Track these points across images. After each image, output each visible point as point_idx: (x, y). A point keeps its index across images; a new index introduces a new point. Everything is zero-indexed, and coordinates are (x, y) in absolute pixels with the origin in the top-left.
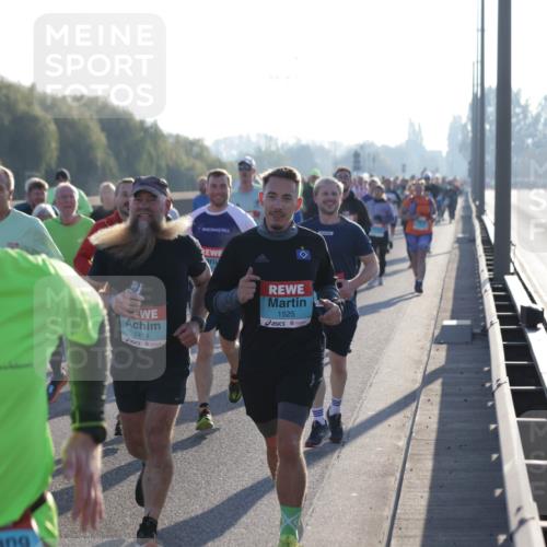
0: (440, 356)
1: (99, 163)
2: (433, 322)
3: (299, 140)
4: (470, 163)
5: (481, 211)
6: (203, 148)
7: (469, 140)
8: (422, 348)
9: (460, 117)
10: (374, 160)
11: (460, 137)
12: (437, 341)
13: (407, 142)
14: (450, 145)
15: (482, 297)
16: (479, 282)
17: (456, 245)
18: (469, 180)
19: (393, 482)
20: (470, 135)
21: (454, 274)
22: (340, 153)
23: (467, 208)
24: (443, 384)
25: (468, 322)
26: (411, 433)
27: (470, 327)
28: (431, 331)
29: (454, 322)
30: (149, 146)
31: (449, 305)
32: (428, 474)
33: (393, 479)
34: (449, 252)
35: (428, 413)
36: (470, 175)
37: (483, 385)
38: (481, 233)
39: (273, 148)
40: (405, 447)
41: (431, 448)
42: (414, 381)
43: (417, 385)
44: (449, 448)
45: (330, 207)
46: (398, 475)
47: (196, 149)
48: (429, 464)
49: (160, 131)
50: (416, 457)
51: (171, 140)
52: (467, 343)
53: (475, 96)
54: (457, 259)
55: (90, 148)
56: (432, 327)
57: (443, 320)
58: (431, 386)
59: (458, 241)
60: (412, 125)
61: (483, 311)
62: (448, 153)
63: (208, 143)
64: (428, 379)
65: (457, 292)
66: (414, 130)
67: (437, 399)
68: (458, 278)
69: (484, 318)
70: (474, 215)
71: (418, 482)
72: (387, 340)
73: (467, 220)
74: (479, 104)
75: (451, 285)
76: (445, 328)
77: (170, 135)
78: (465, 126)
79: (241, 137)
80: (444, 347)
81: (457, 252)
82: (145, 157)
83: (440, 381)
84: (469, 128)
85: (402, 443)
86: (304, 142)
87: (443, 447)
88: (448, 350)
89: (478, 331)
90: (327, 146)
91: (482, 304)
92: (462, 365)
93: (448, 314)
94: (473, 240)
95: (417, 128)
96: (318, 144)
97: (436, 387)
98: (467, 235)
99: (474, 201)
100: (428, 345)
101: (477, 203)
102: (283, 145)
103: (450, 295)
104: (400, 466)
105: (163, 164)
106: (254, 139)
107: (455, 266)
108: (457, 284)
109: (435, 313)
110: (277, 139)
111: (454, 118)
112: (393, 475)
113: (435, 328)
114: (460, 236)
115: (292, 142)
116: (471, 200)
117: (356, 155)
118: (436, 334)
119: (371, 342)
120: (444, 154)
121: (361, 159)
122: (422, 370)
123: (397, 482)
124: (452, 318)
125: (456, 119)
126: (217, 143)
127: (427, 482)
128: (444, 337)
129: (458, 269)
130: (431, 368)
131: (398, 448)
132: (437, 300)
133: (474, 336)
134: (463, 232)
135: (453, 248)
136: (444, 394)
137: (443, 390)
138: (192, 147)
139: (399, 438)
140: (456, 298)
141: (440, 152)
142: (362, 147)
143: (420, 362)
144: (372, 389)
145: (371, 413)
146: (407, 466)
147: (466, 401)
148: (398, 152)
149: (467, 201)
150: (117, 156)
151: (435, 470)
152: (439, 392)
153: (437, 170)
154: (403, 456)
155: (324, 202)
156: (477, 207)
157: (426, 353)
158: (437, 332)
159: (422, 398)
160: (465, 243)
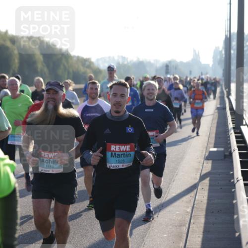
0: (208, 167)
1: (39, 70)
2: (205, 149)
3: (138, 58)
4: (224, 70)
5: (229, 94)
6: (91, 63)
7: (223, 59)
8: (199, 162)
9: (219, 47)
10: (176, 68)
11: (219, 57)
12: (207, 158)
13: (193, 60)
14: (213, 61)
15: (229, 137)
16: (228, 129)
17: (216, 111)
18: (223, 78)
19: (185, 229)
20: (224, 56)
21: (215, 125)
22: (159, 65)
23: (222, 92)
24: (210, 180)
25: (222, 149)
26: (194, 205)
27: (223, 152)
28: (204, 153)
29: (215, 149)
30: (64, 61)
31: (213, 141)
32: (202, 225)
33: (184, 228)
34: (213, 114)
35: (202, 195)
36: (223, 76)
37: (230, 181)
38: (229, 105)
39: (126, 63)
40: (190, 212)
41: (204, 212)
42: (195, 179)
43: (197, 181)
44: (213, 212)
45: (151, 96)
46: (187, 226)
47: (87, 63)
48: (203, 220)
49: (70, 54)
50: (196, 217)
51: (75, 59)
52: (222, 160)
53: (226, 36)
54: (217, 118)
55: (34, 63)
56: (205, 152)
57: (210, 148)
58: (204, 181)
59: (218, 109)
60: (195, 51)
61: (230, 144)
62: (213, 65)
63: (93, 60)
64: (202, 178)
65: (217, 134)
66: (196, 54)
67: (207, 188)
68: (218, 127)
69: (230, 147)
70: (225, 96)
71: (197, 229)
72: (182, 158)
73: (222, 98)
74: (228, 41)
75: (214, 130)
76: (211, 152)
77: (75, 56)
78: (221, 51)
79: (109, 57)
80: (211, 161)
81: (217, 114)
82: (62, 67)
83: (208, 179)
84: (223, 52)
85: (189, 210)
86: (141, 60)
87: (210, 212)
88: (212, 163)
89: (227, 153)
90: (152, 62)
91: (229, 140)
92: (220, 171)
93: (213, 145)
94: (225, 108)
95: (197, 53)
96: (148, 60)
97: (207, 181)
98: (222, 106)
99: (226, 89)
100: (203, 161)
101: (227, 90)
102: (130, 62)
103: (213, 135)
104: (188, 221)
105: (71, 70)
106: (116, 58)
107: (216, 121)
108: (217, 130)
109: (206, 145)
110: (127, 58)
111: (216, 47)
112: (184, 225)
113: (206, 152)
114: (219, 106)
115: (135, 60)
116: (224, 88)
117: (167, 66)
118: (206, 155)
119: (174, 159)
120: (211, 66)
121: (169, 68)
122: (199, 173)
123: (187, 229)
124: (215, 147)
125: (217, 48)
126: (98, 60)
127: (202, 229)
128: (210, 156)
129: (218, 123)
130: (204, 172)
131: (187, 212)
132: (207, 138)
133: (225, 156)
134: (220, 104)
135: (215, 112)
136: (210, 185)
137: (210, 183)
138: (86, 62)
139: (188, 207)
140: (216, 138)
141: (209, 65)
142: (170, 62)
143: (198, 169)
144: (174, 183)
145: (174, 195)
146: (192, 221)
147: (221, 188)
148: (188, 64)
149: (222, 89)
150: (48, 67)
151: (206, 223)
152: (208, 184)
153: (207, 74)
154: (189, 217)
155: (148, 94)
156: (227, 92)
157: (201, 165)
158: (207, 154)
159: (199, 187)
160: (221, 110)
